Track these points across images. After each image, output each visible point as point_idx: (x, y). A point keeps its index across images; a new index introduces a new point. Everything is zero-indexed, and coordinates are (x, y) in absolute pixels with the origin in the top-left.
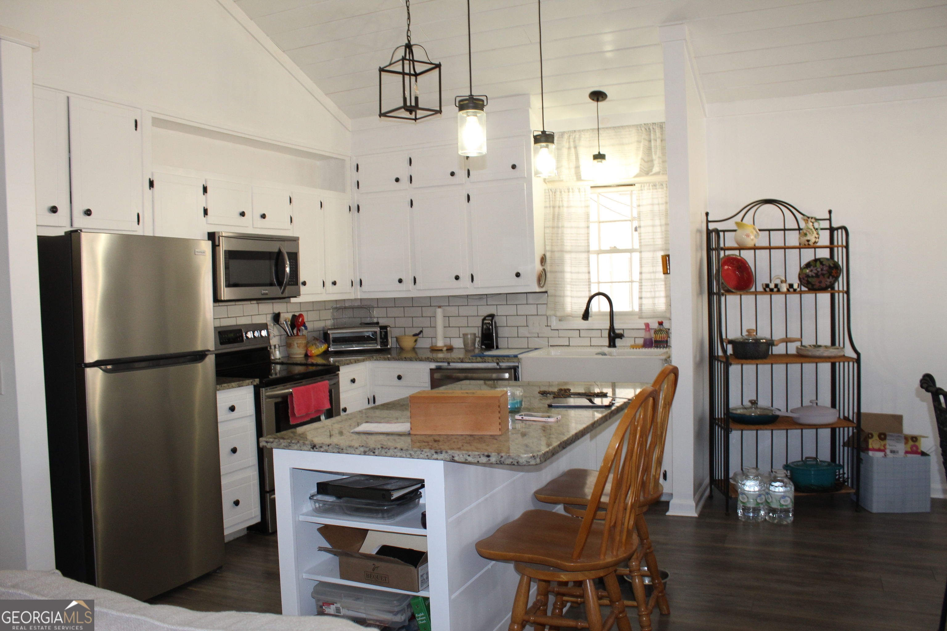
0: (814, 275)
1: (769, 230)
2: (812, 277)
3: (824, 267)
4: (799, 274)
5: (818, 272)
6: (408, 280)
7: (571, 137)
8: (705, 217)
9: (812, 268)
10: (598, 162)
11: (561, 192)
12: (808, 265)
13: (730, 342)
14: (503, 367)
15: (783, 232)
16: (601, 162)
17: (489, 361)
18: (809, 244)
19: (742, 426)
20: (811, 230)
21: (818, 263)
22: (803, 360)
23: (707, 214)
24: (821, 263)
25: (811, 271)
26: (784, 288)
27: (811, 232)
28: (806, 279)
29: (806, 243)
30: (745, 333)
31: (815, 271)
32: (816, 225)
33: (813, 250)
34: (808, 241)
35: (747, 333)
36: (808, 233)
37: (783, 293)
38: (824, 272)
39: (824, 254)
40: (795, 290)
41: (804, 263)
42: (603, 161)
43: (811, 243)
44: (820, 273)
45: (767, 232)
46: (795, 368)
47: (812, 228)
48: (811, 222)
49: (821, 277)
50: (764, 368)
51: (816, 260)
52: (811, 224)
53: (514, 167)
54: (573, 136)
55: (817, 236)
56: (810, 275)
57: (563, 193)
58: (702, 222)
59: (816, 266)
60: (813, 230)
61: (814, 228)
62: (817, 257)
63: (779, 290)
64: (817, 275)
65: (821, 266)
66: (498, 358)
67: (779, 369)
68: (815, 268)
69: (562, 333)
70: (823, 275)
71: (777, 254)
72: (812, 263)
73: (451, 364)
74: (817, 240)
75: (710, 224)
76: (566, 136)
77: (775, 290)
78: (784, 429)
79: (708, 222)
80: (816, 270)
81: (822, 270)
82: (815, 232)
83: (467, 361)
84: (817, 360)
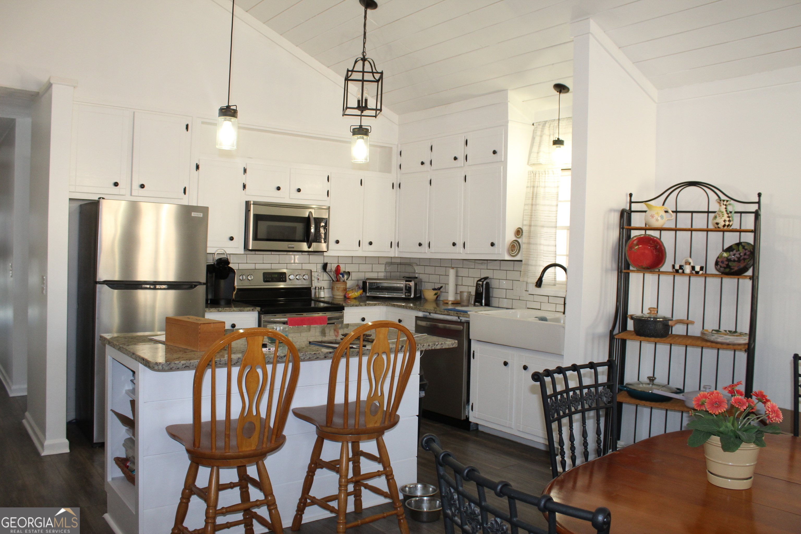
0: (736, 259)
1: (692, 212)
2: (734, 261)
3: (747, 251)
4: (718, 258)
5: (741, 256)
6: (425, 244)
7: (551, 125)
8: (629, 198)
9: (734, 252)
10: (557, 147)
11: (539, 174)
12: (730, 249)
13: (632, 318)
14: (462, 321)
15: (706, 214)
16: (560, 147)
17: (452, 314)
18: (718, 227)
19: (638, 401)
20: (722, 212)
21: (741, 247)
22: (704, 344)
23: (631, 195)
24: (743, 247)
25: (734, 255)
26: (688, 269)
27: (721, 215)
28: (727, 263)
29: (716, 226)
30: (646, 311)
31: (738, 256)
32: (730, 209)
33: (722, 233)
34: (717, 224)
35: (649, 312)
36: (718, 216)
37: (686, 274)
38: (746, 257)
39: (749, 238)
40: (697, 273)
41: (726, 246)
42: (562, 146)
43: (721, 225)
44: (742, 258)
45: (690, 214)
46: (694, 352)
47: (724, 210)
48: (723, 204)
49: (742, 261)
50: (663, 348)
51: (738, 244)
52: (725, 206)
53: (495, 152)
54: (553, 125)
55: (727, 219)
56: (732, 260)
57: (541, 175)
58: (627, 202)
59: (739, 250)
60: (725, 213)
61: (726, 211)
62: (742, 241)
63: (683, 272)
64: (739, 260)
65: (744, 250)
66: (457, 312)
67: (678, 350)
68: (738, 252)
69: (536, 298)
70: (744, 259)
71: (699, 237)
72: (734, 247)
73: (431, 314)
74: (731, 223)
75: (633, 204)
76: (547, 125)
77: (680, 271)
78: (678, 411)
79: (631, 202)
80: (739, 254)
81: (745, 254)
82: (726, 215)
83: (439, 313)
84: (719, 346)
